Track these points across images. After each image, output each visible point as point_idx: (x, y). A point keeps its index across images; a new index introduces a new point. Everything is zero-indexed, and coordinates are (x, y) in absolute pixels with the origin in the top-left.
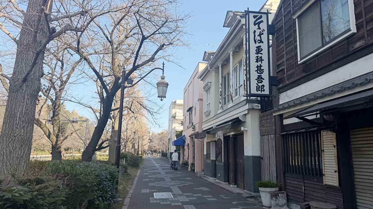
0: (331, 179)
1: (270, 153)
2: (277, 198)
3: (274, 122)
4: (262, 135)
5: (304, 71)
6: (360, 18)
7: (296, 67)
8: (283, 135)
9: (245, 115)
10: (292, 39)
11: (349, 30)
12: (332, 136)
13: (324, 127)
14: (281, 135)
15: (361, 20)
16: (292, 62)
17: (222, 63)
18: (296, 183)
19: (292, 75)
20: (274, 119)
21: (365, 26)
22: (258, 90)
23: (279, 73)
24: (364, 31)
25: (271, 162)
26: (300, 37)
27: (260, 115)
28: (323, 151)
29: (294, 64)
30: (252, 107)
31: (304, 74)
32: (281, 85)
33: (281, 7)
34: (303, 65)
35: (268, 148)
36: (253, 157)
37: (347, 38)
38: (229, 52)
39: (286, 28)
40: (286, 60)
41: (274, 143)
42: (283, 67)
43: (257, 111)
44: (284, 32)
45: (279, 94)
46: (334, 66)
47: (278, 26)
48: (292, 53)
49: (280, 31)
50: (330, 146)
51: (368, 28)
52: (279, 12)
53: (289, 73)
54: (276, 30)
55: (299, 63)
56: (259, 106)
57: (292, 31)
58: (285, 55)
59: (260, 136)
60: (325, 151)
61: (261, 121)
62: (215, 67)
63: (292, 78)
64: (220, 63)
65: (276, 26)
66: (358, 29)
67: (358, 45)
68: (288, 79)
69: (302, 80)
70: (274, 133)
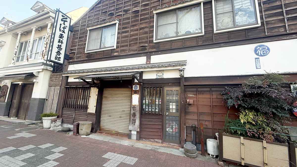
0: (92, 110)
1: (54, 97)
2: (55, 122)
3: (61, 80)
4: (50, 86)
5: (87, 57)
6: (118, 44)
7: (83, 54)
8: (67, 88)
9: (39, 72)
10: (84, 39)
11: (113, 47)
12: (96, 90)
13: (93, 86)
14: (65, 87)
15: (119, 45)
16: (81, 51)
17: (23, 32)
18: (70, 113)
19: (79, 57)
20: (62, 78)
21: (120, 47)
22: (56, 59)
23: (71, 54)
24: (119, 49)
25: (53, 102)
26: (89, 40)
27: (51, 74)
28: (90, 97)
29: (82, 52)
30: (46, 68)
31: (87, 59)
32: (71, 61)
33: (80, 20)
34: (87, 54)
35: (53, 94)
36: (40, 99)
37: (112, 50)
38: (32, 28)
39: (81, 32)
40: (77, 48)
41: (59, 92)
42: (75, 51)
43: (49, 71)
44: (79, 34)
45: (69, 65)
46: (103, 59)
47: (76, 29)
48: (82, 46)
49: (76, 32)
50: (94, 95)
51: (121, 49)
52: (78, 22)
53: (78, 55)
54: (74, 30)
55: (85, 52)
56: (51, 69)
57: (84, 35)
58: (77, 45)
59: (48, 86)
60: (91, 97)
61: (51, 78)
62: (13, 33)
63: (79, 59)
64: (20, 32)
65: (74, 28)
66: (117, 48)
67: (116, 54)
68: (77, 59)
69: (85, 61)
70: (60, 86)
